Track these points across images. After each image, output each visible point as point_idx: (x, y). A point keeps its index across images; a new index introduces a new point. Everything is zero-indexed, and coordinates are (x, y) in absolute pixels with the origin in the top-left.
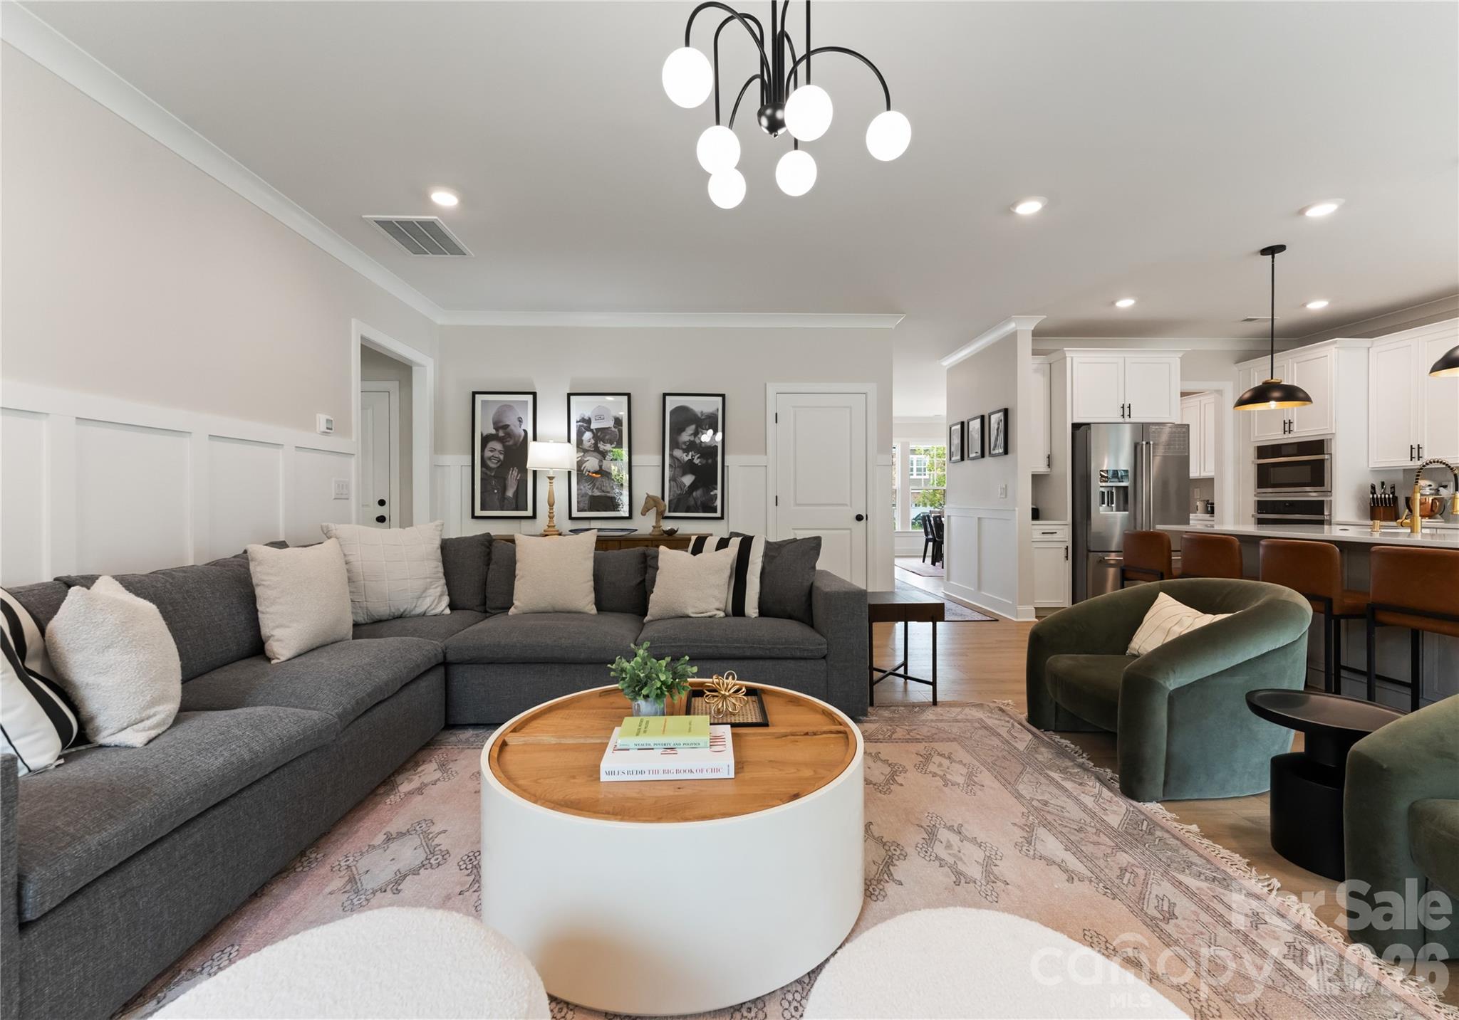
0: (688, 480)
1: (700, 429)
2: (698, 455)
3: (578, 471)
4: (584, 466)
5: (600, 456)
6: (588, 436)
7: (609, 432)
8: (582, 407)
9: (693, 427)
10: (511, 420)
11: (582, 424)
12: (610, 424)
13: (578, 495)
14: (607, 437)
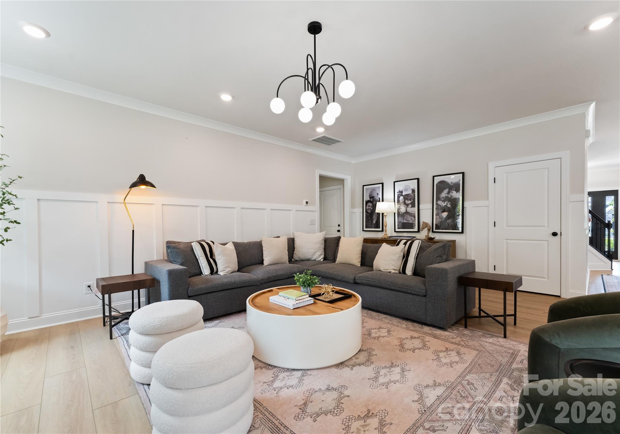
0: (445, 215)
1: (450, 191)
2: (450, 203)
3: (398, 212)
4: (400, 210)
5: (406, 206)
6: (401, 198)
7: (410, 195)
8: (400, 187)
9: (447, 190)
10: (375, 195)
11: (399, 193)
12: (410, 192)
13: (398, 222)
14: (409, 198)
